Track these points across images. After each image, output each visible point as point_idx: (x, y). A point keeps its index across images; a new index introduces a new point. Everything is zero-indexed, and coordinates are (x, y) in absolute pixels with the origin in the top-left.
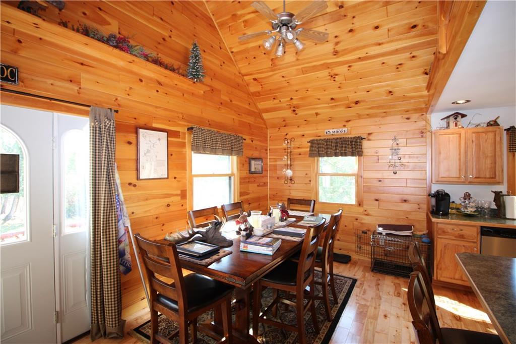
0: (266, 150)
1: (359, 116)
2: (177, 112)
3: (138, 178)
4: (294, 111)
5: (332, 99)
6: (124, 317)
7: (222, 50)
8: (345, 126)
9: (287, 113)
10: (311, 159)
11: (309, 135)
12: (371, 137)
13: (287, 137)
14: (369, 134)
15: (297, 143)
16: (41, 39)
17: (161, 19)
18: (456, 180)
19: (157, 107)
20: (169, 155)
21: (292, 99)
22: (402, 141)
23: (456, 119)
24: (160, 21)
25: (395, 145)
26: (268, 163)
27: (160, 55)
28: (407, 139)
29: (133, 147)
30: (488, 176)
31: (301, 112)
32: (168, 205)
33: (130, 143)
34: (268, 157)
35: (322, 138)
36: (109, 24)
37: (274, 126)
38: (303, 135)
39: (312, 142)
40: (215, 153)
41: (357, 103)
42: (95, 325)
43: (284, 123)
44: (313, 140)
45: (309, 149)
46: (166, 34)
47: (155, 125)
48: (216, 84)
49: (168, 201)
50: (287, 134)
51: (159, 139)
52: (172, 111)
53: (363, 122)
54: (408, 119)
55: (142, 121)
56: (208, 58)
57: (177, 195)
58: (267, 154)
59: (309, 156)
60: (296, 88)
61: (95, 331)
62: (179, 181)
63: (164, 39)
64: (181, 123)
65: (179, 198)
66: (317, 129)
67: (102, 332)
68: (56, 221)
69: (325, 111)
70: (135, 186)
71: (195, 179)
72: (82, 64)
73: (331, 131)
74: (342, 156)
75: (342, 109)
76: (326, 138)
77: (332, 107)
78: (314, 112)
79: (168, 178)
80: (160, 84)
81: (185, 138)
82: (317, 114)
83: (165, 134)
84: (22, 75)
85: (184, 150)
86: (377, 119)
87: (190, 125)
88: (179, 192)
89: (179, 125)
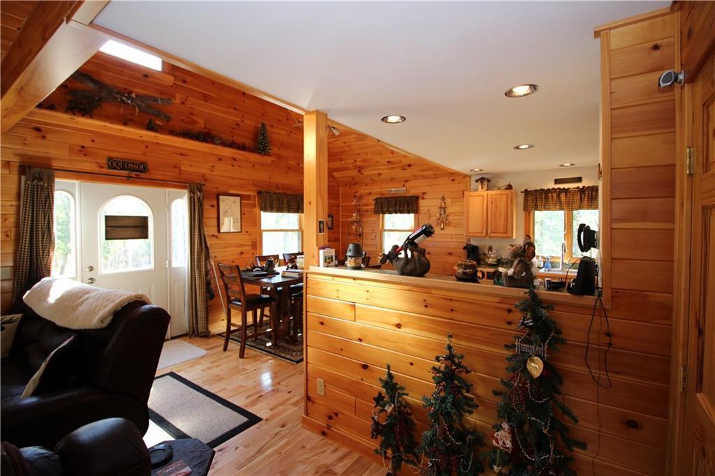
0: (338, 207)
1: (415, 177)
2: (248, 180)
3: (219, 231)
4: (360, 171)
5: (389, 162)
6: (210, 329)
7: (290, 121)
8: (404, 185)
9: (354, 173)
10: (376, 216)
11: (376, 193)
12: (425, 197)
13: (357, 194)
14: (424, 194)
15: (365, 201)
16: (158, 143)
17: (235, 109)
18: (479, 235)
19: (232, 178)
20: (242, 214)
21: (355, 161)
22: (448, 201)
23: (482, 182)
24: (234, 111)
25: (443, 204)
26: (341, 220)
27: (235, 138)
28: (452, 198)
29: (215, 210)
30: (502, 231)
31: (366, 172)
32: (242, 253)
33: (213, 206)
34: (341, 214)
35: (385, 196)
36: (197, 123)
37: (345, 184)
38: (370, 194)
39: (376, 200)
40: (282, 212)
41: (409, 166)
42: (191, 330)
43: (353, 182)
44: (377, 198)
45: (373, 207)
46: (238, 120)
47: (231, 192)
48: (283, 152)
49: (242, 249)
50: (356, 192)
51: (234, 202)
52: (246, 179)
53: (418, 183)
54: (453, 180)
55: (221, 189)
56: (276, 131)
57: (248, 245)
58: (339, 210)
59: (375, 213)
60: (358, 152)
61: (191, 332)
62: (250, 235)
63: (238, 125)
64: (251, 188)
65: (250, 248)
66: (382, 188)
67: (196, 333)
68: (168, 258)
69: (386, 172)
70: (217, 237)
71: (264, 233)
72: (182, 155)
73: (393, 190)
74: (401, 213)
75: (399, 170)
76: (388, 196)
77: (390, 169)
78: (377, 172)
79: (241, 232)
80: (235, 159)
81: (255, 200)
82: (380, 174)
83: (239, 198)
84: (149, 167)
85: (255, 210)
86: (429, 180)
87: (260, 189)
88: (250, 243)
89: (250, 190)
